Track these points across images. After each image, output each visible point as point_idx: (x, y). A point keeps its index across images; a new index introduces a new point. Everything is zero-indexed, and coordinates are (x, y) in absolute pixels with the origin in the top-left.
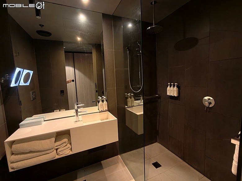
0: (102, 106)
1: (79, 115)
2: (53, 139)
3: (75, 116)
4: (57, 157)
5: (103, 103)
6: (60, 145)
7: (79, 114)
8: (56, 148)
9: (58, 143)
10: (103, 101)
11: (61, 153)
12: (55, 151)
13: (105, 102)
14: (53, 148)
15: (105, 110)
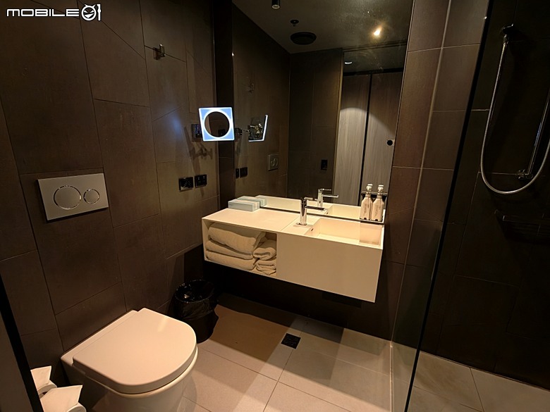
0: (368, 210)
1: (307, 214)
2: (253, 240)
3: (299, 213)
4: (254, 271)
5: (373, 201)
6: (261, 255)
7: (309, 211)
8: (256, 256)
9: (260, 250)
10: (373, 197)
11: (261, 269)
12: (254, 260)
13: (378, 200)
14: (250, 254)
15: (373, 219)
